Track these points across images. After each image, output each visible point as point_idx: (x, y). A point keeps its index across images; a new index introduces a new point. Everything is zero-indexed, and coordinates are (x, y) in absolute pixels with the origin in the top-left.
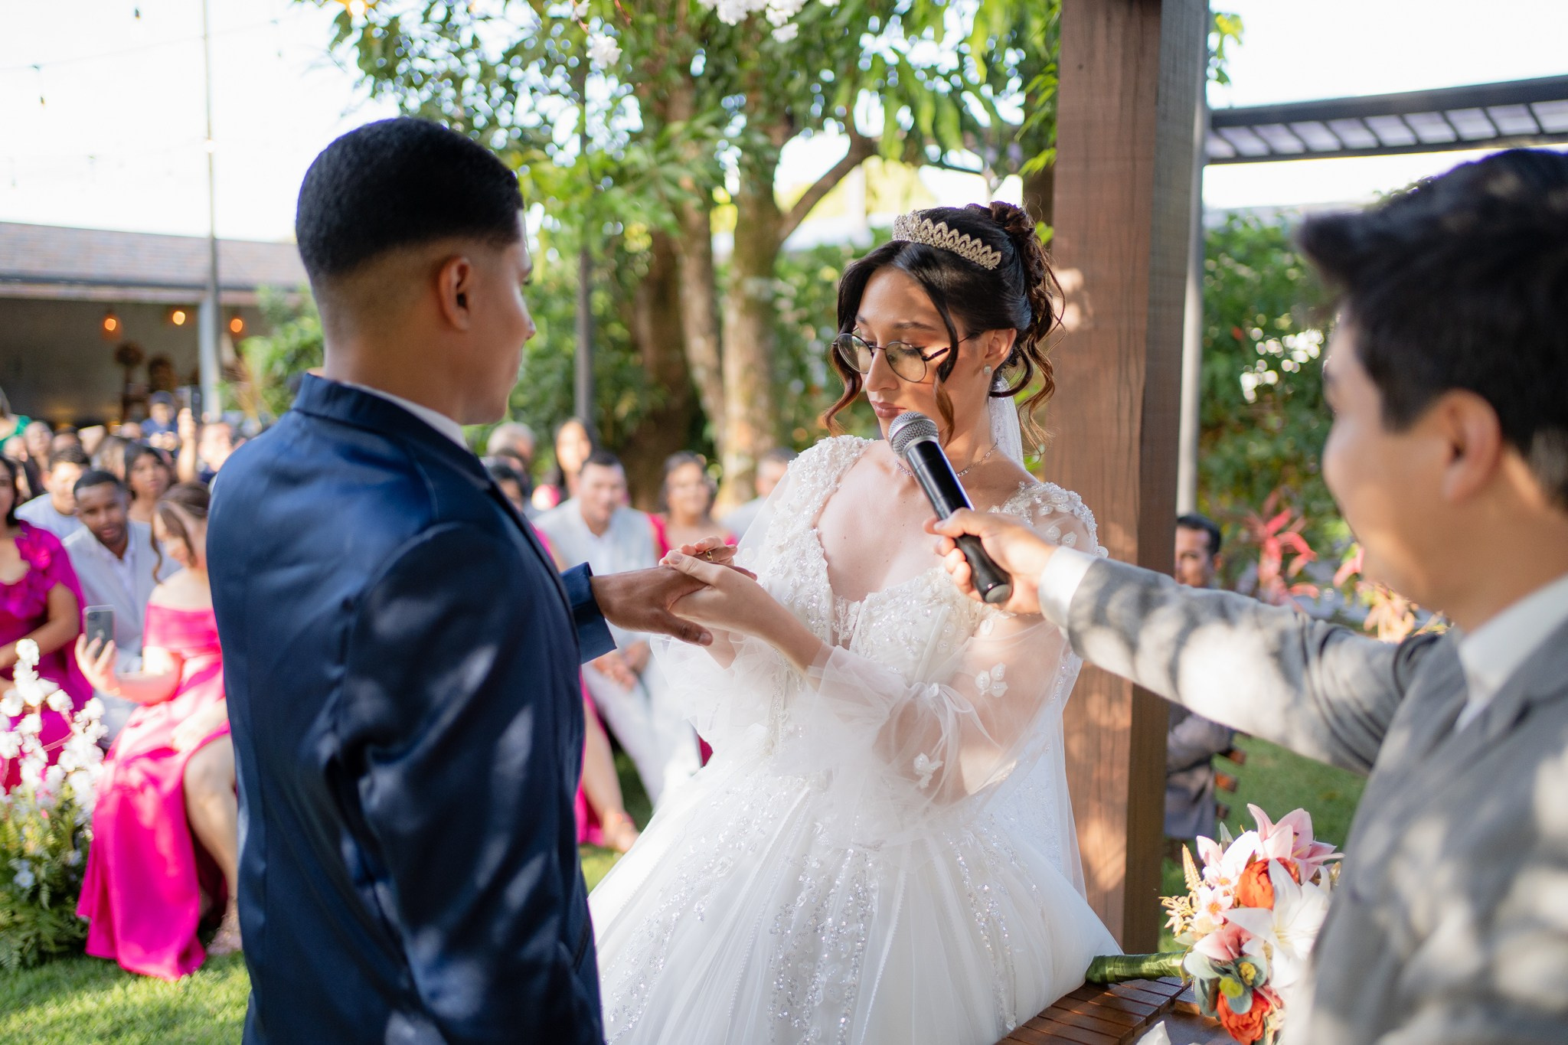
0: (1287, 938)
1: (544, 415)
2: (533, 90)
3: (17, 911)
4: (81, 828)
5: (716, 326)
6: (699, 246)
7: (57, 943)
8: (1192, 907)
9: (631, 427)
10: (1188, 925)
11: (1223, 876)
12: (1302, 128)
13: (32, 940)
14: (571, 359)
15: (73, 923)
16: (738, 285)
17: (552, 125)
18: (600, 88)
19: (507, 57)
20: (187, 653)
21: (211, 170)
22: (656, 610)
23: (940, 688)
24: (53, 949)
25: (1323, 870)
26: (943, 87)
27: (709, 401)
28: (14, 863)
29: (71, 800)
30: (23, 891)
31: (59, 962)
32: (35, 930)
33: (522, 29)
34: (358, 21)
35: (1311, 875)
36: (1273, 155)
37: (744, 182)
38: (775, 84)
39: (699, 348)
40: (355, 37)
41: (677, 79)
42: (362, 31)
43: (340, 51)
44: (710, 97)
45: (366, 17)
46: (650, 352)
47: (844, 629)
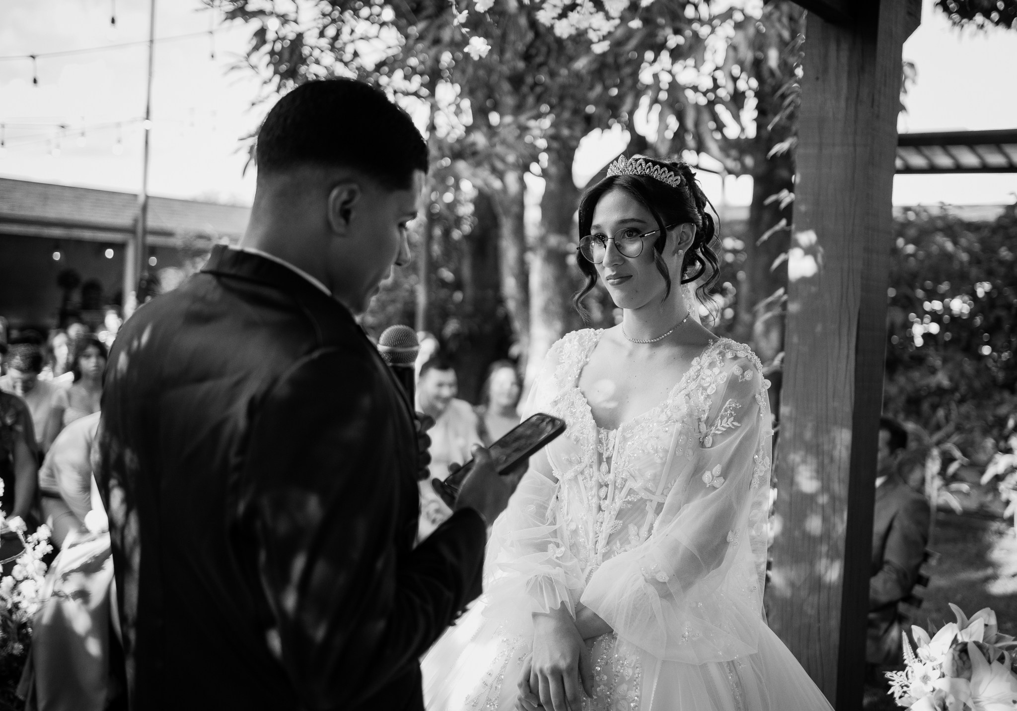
0: (980, 703)
6: (515, 209)
8: (908, 679)
9: (453, 346)
10: (905, 692)
11: (932, 655)
14: (412, 292)
16: (542, 240)
18: (446, 92)
19: (379, 66)
21: (147, 143)
25: (1006, 653)
26: (702, 100)
27: (517, 325)
34: (270, 36)
35: (998, 656)
37: (553, 162)
38: (578, 92)
39: (510, 285)
40: (267, 48)
41: (506, 86)
42: (272, 44)
43: (255, 58)
44: (531, 100)
45: (277, 33)
46: (470, 291)
47: (606, 450)
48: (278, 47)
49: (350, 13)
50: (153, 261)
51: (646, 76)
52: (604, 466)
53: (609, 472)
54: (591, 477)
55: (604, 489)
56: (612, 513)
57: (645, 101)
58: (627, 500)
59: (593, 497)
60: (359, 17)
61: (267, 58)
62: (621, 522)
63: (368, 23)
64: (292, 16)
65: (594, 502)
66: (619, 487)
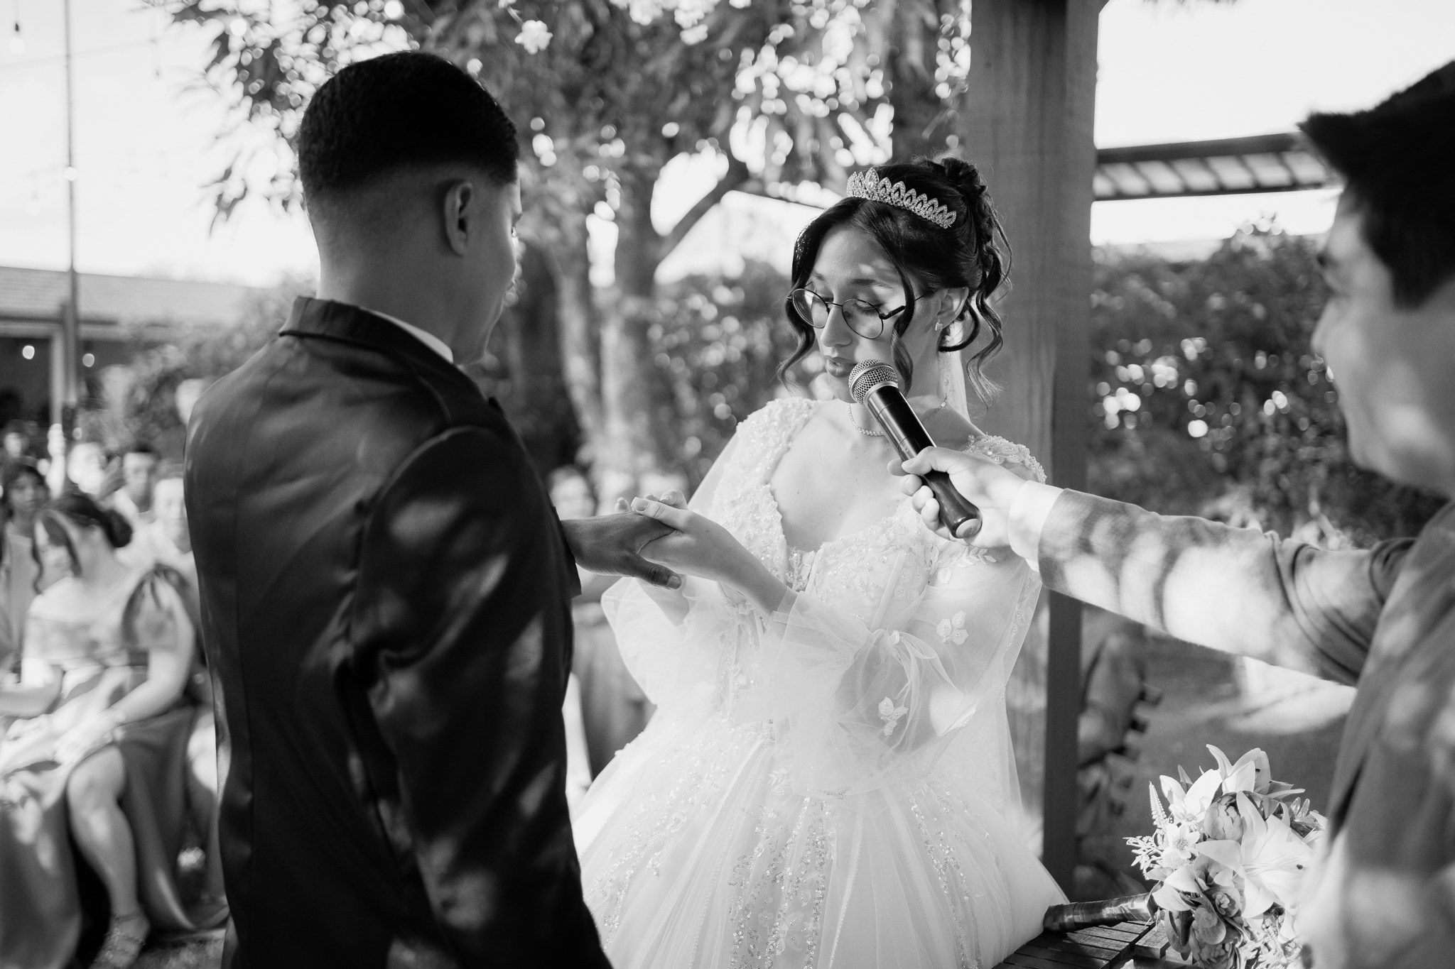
5: (594, 348)
6: (578, 267)
8: (1158, 845)
10: (1154, 862)
11: (1188, 812)
16: (617, 305)
20: (67, 665)
21: (71, 198)
22: (627, 553)
23: (901, 635)
25: (1284, 806)
26: (822, 110)
27: (587, 419)
34: (235, 44)
35: (1275, 809)
37: (625, 200)
38: (656, 105)
39: (577, 368)
40: (231, 60)
41: (558, 99)
42: (239, 53)
43: (216, 72)
44: (589, 120)
45: (244, 39)
46: (519, 379)
47: (798, 579)
48: (247, 58)
49: (342, 9)
50: (89, 359)
51: (744, 82)
57: (744, 113)
60: (353, 13)
61: (233, 74)
63: (368, 21)
64: (262, 16)
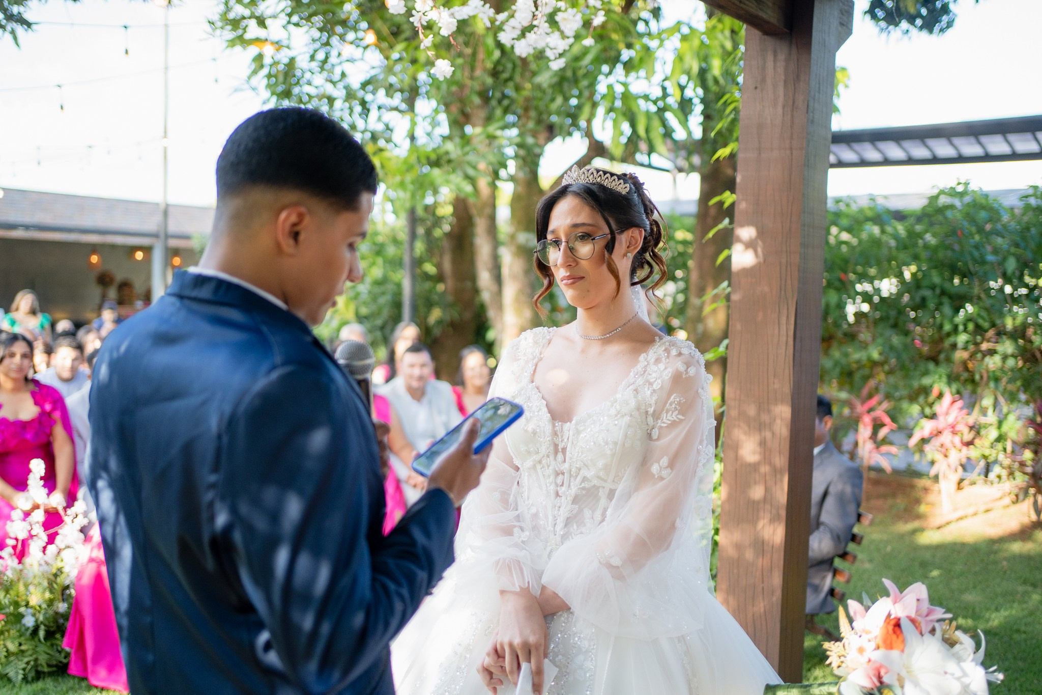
0: (913, 672)
1: (379, 322)
2: (379, 108)
3: (23, 642)
4: (67, 587)
5: (496, 266)
6: (488, 211)
7: (49, 666)
8: (845, 649)
9: (437, 332)
10: (842, 662)
11: (868, 628)
12: (882, 145)
13: (32, 663)
14: (399, 286)
15: (60, 652)
16: (513, 237)
17: (391, 130)
18: (424, 106)
19: (364, 85)
21: (165, 158)
24: (46, 669)
25: (937, 625)
26: (653, 108)
27: (491, 313)
28: (22, 610)
29: (61, 568)
30: (27, 629)
31: (50, 678)
32: (34, 656)
33: (373, 68)
34: (267, 60)
35: (930, 628)
36: (863, 163)
37: (519, 168)
38: (541, 105)
39: (484, 278)
40: (265, 71)
41: (477, 100)
42: (269, 67)
43: (254, 80)
44: (498, 112)
45: (273, 58)
46: (450, 282)
47: (562, 441)
48: (274, 71)
49: (336, 39)
50: (177, 261)
51: (601, 88)
52: (560, 456)
53: (565, 461)
54: (548, 466)
55: (560, 477)
56: (568, 498)
57: (601, 111)
58: (581, 486)
59: (551, 484)
60: (344, 41)
61: (265, 81)
62: (577, 506)
63: (353, 47)
64: (285, 43)
65: (552, 488)
66: (574, 475)
